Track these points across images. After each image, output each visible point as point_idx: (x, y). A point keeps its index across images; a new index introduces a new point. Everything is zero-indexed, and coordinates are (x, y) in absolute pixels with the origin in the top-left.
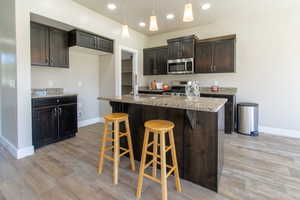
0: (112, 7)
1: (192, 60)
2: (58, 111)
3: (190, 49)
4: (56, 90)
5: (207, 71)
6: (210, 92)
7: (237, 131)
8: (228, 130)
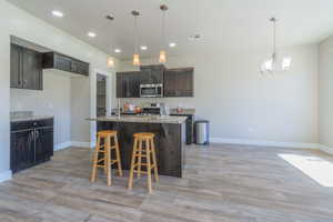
0: (92, 35)
1: (161, 85)
2: (35, 134)
3: (159, 76)
4: (25, 113)
5: (174, 95)
6: (175, 113)
7: (195, 142)
8: (188, 143)
